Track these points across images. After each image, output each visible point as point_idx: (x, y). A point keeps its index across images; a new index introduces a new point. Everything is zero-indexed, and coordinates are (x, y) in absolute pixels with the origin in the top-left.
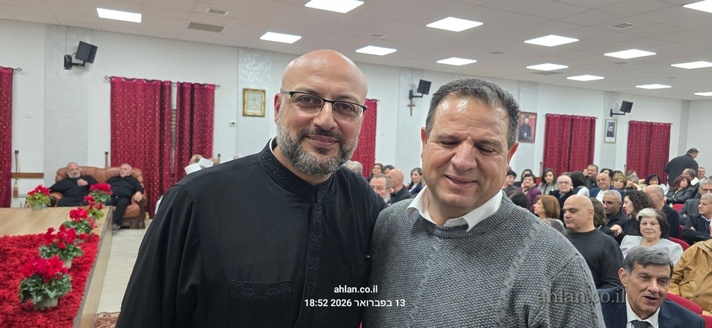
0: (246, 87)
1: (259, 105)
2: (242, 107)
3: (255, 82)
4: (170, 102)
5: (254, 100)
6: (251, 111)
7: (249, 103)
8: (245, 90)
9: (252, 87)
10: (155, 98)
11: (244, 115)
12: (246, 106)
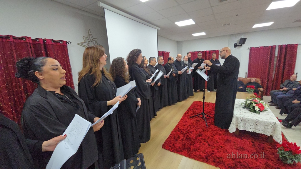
4: (275, 54)
10: (268, 53)
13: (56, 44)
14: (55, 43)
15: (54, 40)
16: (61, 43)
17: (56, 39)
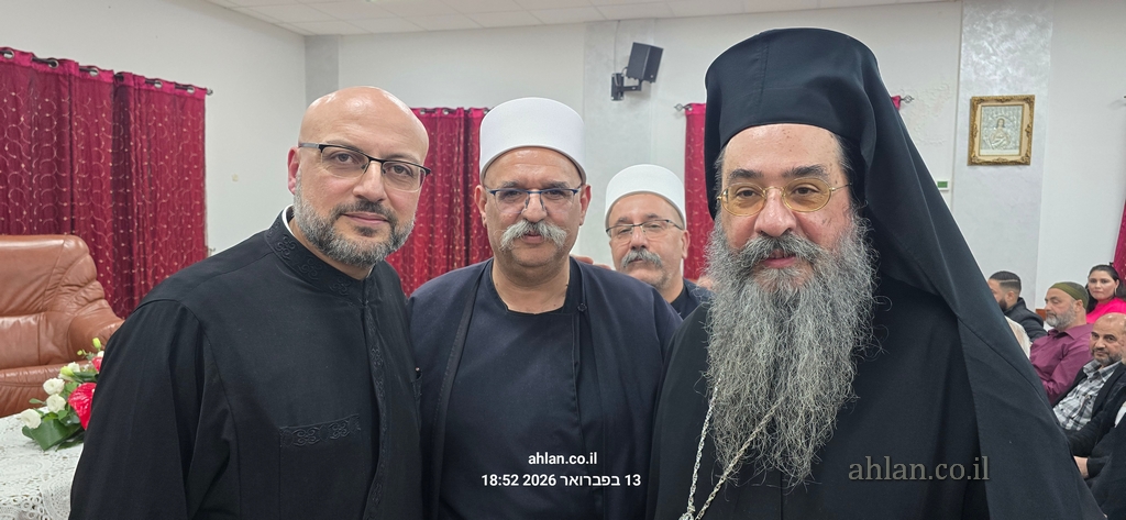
0: (979, 94)
1: (1014, 135)
2: (966, 143)
3: (1004, 80)
5: (1001, 124)
6: (991, 152)
7: (987, 131)
8: (976, 103)
9: (996, 94)
11: (972, 162)
12: (977, 140)
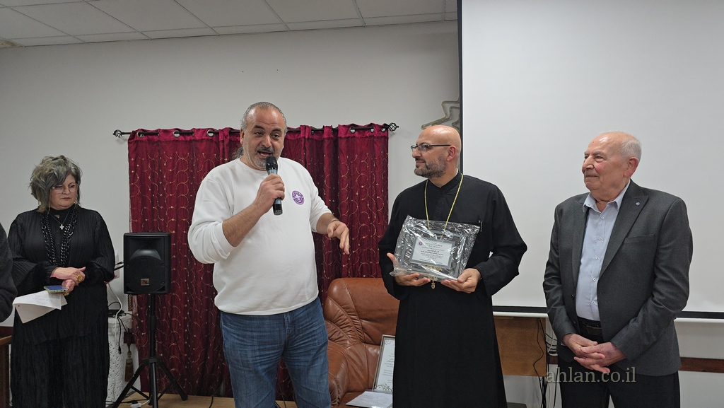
13: (360, 135)
14: (359, 133)
15: (358, 126)
16: (372, 130)
17: (362, 122)
